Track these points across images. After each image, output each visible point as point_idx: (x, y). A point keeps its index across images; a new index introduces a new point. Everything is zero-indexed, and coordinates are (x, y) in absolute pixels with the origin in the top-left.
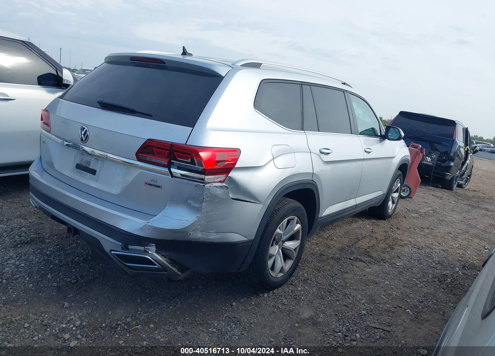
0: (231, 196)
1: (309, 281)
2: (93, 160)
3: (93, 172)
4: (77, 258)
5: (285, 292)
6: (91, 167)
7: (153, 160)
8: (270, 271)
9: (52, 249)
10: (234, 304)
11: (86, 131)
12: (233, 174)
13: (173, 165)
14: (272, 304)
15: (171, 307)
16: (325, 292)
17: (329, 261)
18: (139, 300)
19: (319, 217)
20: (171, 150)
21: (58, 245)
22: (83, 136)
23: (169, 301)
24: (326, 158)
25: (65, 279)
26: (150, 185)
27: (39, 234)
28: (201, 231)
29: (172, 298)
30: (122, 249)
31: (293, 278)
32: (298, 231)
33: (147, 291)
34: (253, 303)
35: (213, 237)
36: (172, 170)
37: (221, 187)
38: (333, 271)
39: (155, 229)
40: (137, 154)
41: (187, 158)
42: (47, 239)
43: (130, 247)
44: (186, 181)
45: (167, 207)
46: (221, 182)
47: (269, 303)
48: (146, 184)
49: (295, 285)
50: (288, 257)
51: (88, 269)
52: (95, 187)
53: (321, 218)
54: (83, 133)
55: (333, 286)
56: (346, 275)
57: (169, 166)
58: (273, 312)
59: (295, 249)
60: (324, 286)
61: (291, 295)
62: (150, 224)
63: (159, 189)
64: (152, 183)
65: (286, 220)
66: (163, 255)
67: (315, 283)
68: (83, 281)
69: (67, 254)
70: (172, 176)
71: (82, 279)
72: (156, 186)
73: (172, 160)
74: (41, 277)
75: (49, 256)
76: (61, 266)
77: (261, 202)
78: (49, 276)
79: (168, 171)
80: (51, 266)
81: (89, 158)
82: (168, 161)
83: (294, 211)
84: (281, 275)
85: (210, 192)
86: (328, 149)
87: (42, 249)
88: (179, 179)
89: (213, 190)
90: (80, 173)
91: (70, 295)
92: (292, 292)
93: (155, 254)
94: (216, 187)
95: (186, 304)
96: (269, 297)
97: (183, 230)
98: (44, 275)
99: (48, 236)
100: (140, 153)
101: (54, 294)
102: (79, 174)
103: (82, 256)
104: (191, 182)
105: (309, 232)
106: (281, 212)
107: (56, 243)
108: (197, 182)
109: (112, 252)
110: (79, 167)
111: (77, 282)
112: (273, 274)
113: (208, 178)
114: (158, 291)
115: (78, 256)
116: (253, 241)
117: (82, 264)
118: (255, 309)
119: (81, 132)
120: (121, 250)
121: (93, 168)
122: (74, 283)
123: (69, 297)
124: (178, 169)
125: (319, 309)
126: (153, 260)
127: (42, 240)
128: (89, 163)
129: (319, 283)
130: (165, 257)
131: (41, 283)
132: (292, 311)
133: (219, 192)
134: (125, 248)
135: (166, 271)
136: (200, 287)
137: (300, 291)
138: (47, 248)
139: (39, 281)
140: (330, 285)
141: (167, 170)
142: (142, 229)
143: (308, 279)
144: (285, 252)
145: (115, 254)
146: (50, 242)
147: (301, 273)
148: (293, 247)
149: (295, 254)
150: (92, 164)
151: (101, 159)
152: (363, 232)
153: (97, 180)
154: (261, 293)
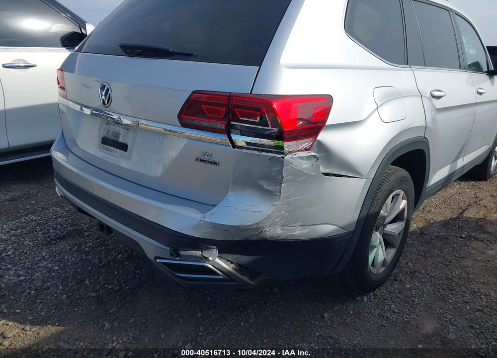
0: (323, 170)
1: (417, 273)
2: (121, 131)
3: (124, 147)
4: (120, 255)
5: (390, 293)
6: (120, 140)
7: (205, 124)
8: (371, 267)
9: (91, 244)
10: (326, 315)
11: (108, 90)
12: (323, 136)
13: (235, 129)
14: (377, 312)
15: (242, 323)
16: (444, 290)
17: (434, 242)
18: (199, 315)
19: (428, 187)
20: (229, 105)
21: (98, 239)
22: (103, 97)
23: (239, 314)
24: (439, 104)
25: (106, 286)
26: (203, 161)
27: (77, 225)
28: (282, 226)
29: (241, 309)
30: (171, 255)
31: (395, 271)
32: (403, 210)
33: (209, 299)
34: (351, 312)
35: (299, 232)
36: (234, 137)
37: (308, 158)
38: (444, 257)
39: (215, 226)
40: (179, 117)
41: (255, 117)
42: (86, 231)
43: (182, 253)
44: (255, 152)
45: (229, 194)
46: (306, 150)
47: (372, 310)
48: (197, 160)
49: (401, 281)
50: (390, 245)
51: (133, 269)
52: (128, 167)
53: (429, 188)
54: (103, 93)
55: (451, 279)
56: (464, 262)
57: (228, 132)
58: (382, 326)
59: (399, 234)
60: (440, 280)
61: (399, 298)
62: (207, 220)
63: (216, 166)
64: (206, 158)
65: (391, 196)
66: (228, 261)
67: (427, 277)
68: (127, 287)
69: (108, 250)
70: (234, 145)
71: (127, 285)
72: (211, 163)
73: (233, 121)
74: (77, 283)
75: (87, 253)
76: (101, 267)
77: (362, 175)
78: (87, 282)
79: (227, 139)
80: (90, 268)
81: (116, 128)
82: (225, 123)
83: (400, 183)
84: (383, 269)
85: (292, 167)
86: (440, 91)
87: (79, 246)
88: (245, 151)
89: (296, 163)
90: (107, 149)
91: (112, 309)
92: (400, 292)
93: (218, 260)
94: (301, 158)
95: (262, 317)
96: (370, 302)
97: (255, 226)
98: (81, 281)
99: (87, 228)
100: (184, 115)
101: (93, 307)
102: (107, 152)
103: (126, 251)
104: (263, 153)
105: (415, 205)
106: (386, 187)
107: (97, 236)
108: (271, 152)
109: (158, 260)
110: (105, 141)
111: (120, 289)
112: (374, 271)
113: (288, 146)
114: (223, 298)
115: (121, 252)
116: (353, 232)
117: (126, 263)
118: (356, 322)
119: (101, 93)
120: (169, 257)
121: (123, 142)
122: (117, 291)
123: (111, 311)
124: (242, 135)
125: (445, 317)
126: (215, 269)
127: (80, 234)
128: (117, 135)
129: (432, 277)
130: (232, 263)
131: (77, 292)
132: (408, 322)
133: (304, 166)
134: (175, 253)
135: (234, 281)
136: (276, 290)
137: (410, 289)
138: (86, 243)
139: (75, 289)
140: (448, 278)
141: (225, 137)
142: (196, 227)
143: (416, 271)
144: (387, 239)
145: (162, 263)
146: (89, 235)
147: (404, 262)
148: (397, 232)
149: (399, 240)
150: (121, 136)
151: (132, 128)
152: (465, 199)
153: (129, 158)
154: (358, 296)
